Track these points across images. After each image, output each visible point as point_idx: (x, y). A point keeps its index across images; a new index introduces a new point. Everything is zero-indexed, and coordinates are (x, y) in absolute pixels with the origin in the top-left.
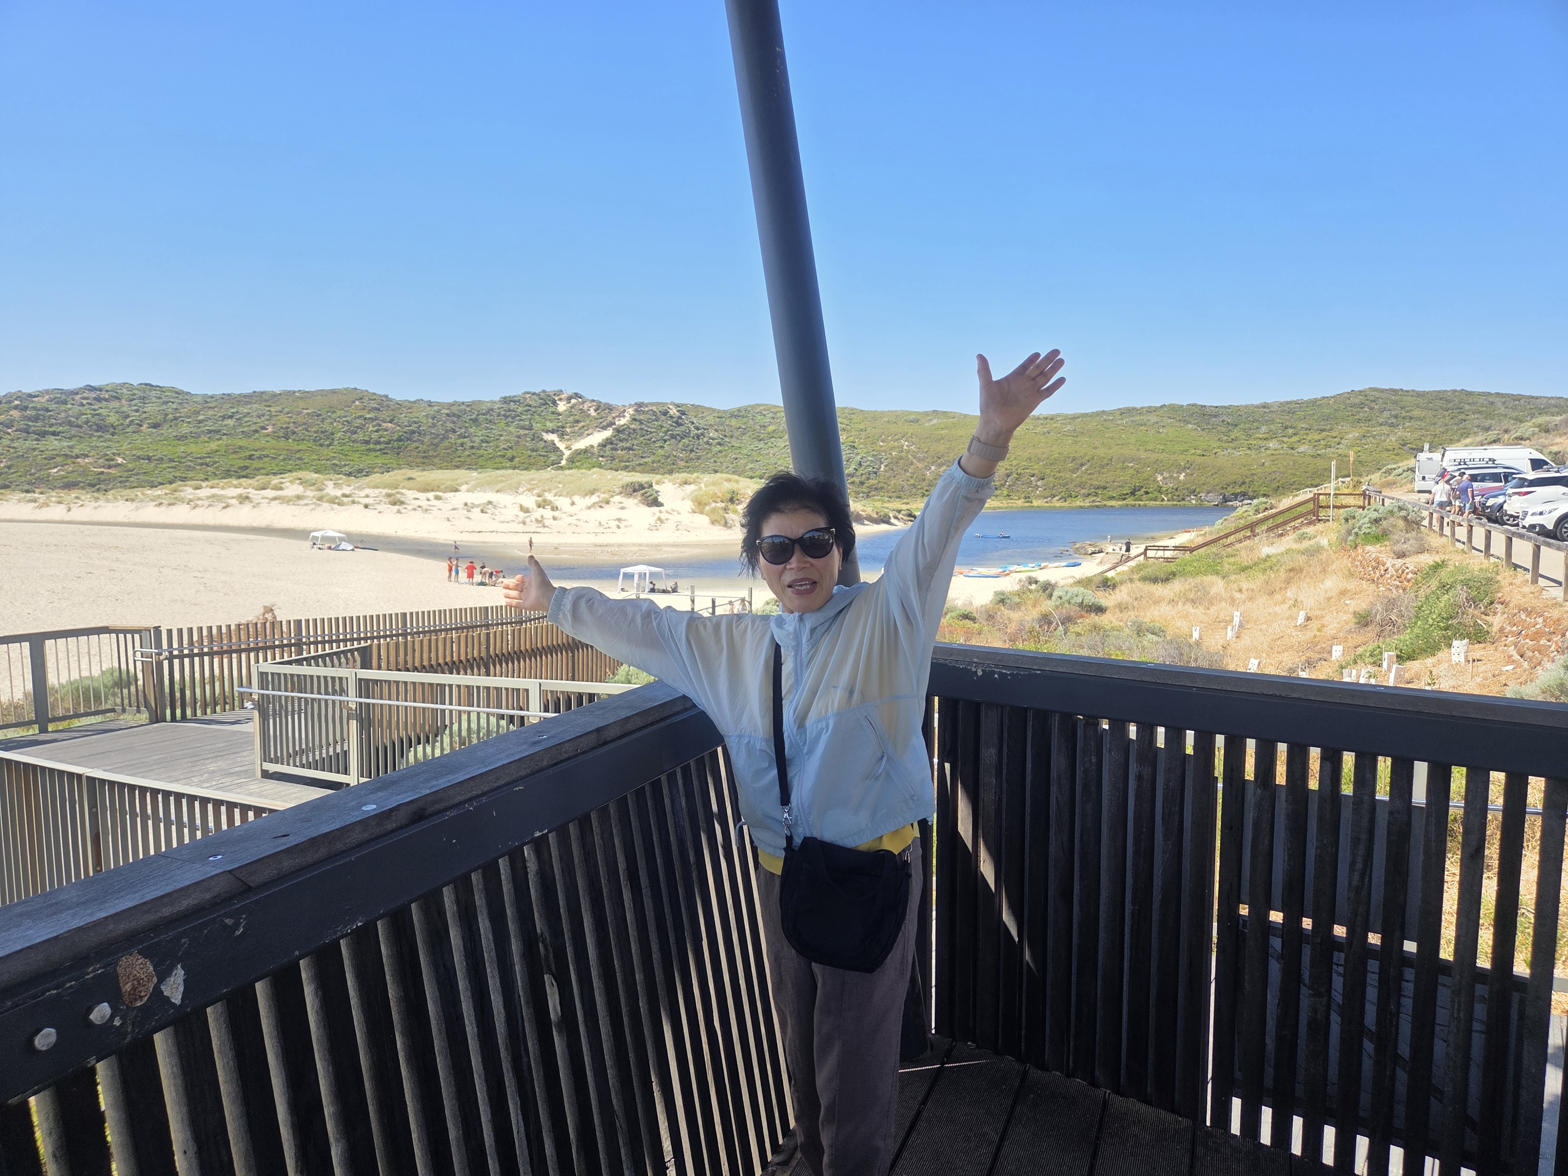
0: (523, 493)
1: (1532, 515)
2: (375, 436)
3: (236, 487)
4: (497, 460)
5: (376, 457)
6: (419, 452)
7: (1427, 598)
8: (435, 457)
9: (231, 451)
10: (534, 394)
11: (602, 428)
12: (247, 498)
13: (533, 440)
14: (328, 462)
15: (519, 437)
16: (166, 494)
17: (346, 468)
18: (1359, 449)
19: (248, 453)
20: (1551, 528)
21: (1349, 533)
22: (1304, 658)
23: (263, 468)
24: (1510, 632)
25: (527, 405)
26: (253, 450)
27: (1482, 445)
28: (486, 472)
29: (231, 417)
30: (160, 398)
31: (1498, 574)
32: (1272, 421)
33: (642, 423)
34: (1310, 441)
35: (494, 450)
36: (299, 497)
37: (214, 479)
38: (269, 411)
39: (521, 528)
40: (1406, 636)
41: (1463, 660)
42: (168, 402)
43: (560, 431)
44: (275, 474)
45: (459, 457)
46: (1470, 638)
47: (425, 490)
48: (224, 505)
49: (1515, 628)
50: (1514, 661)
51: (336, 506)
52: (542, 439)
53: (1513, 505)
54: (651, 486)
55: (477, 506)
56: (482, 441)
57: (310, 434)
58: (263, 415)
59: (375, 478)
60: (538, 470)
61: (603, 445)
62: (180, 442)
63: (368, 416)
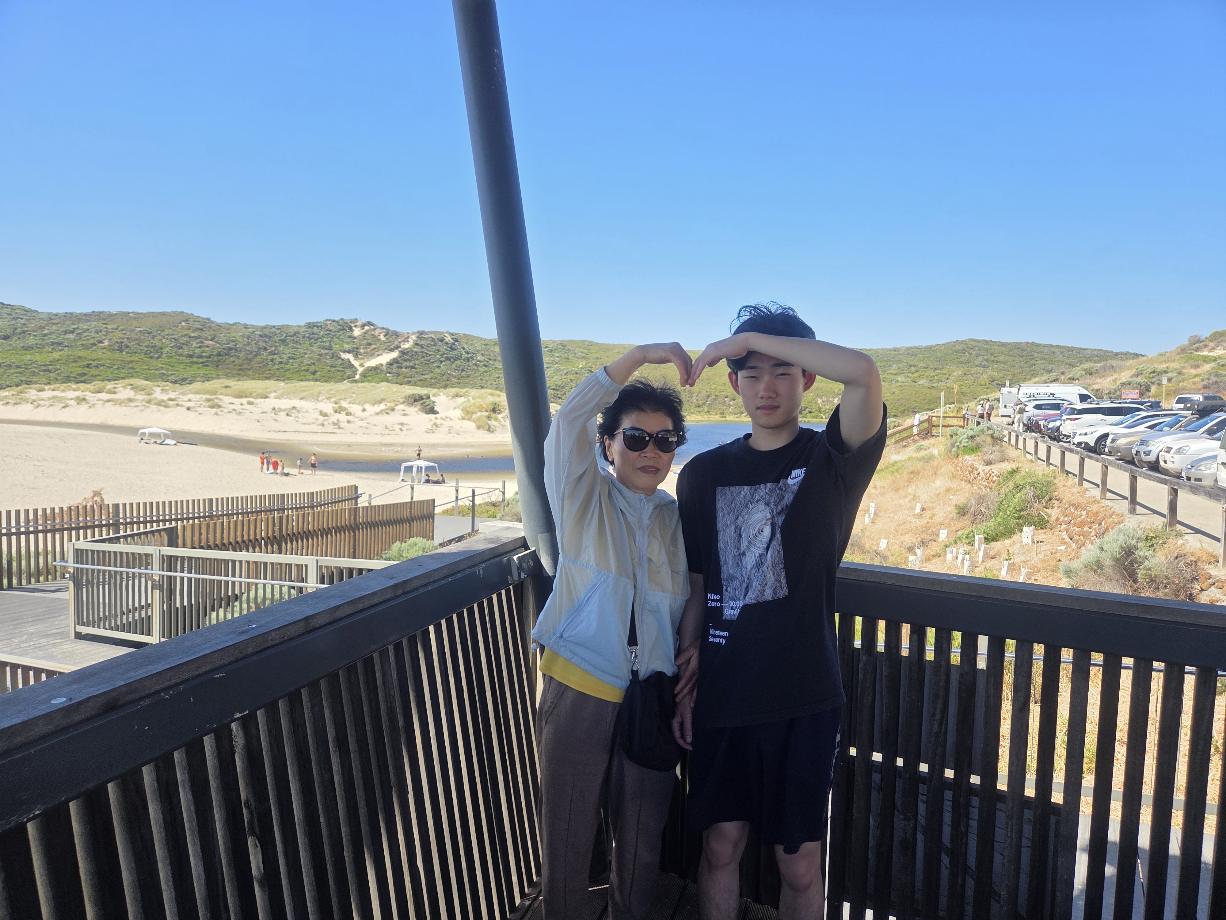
0: (322, 401)
1: (1080, 435)
2: (198, 351)
3: (75, 390)
4: (302, 373)
5: (199, 368)
6: (235, 366)
7: (1006, 496)
8: (249, 370)
9: (71, 360)
10: (334, 321)
11: (390, 350)
12: (84, 399)
13: (332, 358)
14: (157, 372)
15: (320, 355)
16: (13, 395)
17: (173, 377)
18: (962, 383)
19: (86, 363)
20: (1093, 445)
21: (953, 445)
22: (919, 539)
23: (99, 375)
24: (1063, 521)
25: (328, 330)
26: (91, 360)
27: (1046, 383)
28: (292, 383)
29: (72, 332)
30: (11, 315)
31: (1055, 478)
32: (900, 361)
33: (422, 348)
34: (927, 377)
35: (300, 365)
36: (130, 400)
37: (55, 383)
38: (106, 328)
39: (320, 429)
40: (991, 523)
41: (1030, 542)
42: (17, 318)
43: (356, 352)
44: (109, 380)
45: (270, 370)
46: (1035, 525)
47: (239, 396)
48: (63, 405)
49: (1066, 519)
50: (1066, 543)
51: (162, 408)
52: (340, 358)
53: (1067, 428)
54: (428, 397)
55: (284, 410)
56: (289, 357)
57: (142, 348)
58: (101, 331)
59: (197, 385)
60: (336, 382)
61: (390, 364)
62: (27, 352)
63: (192, 335)
